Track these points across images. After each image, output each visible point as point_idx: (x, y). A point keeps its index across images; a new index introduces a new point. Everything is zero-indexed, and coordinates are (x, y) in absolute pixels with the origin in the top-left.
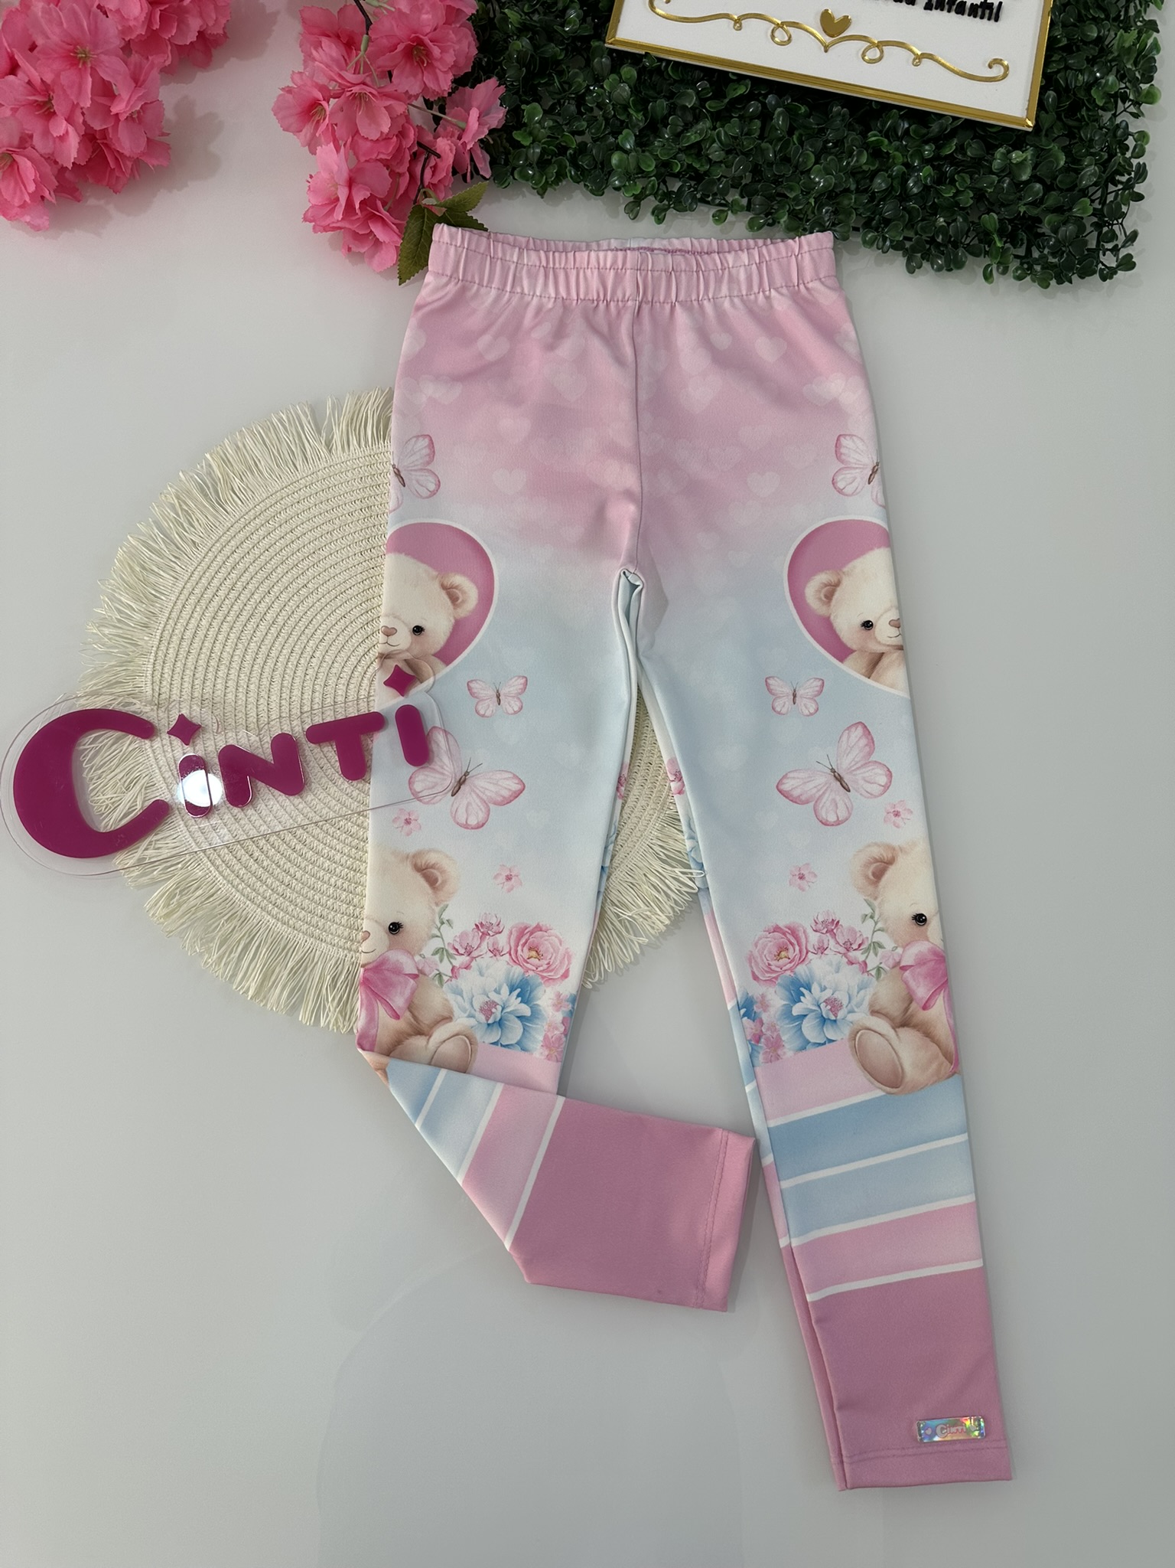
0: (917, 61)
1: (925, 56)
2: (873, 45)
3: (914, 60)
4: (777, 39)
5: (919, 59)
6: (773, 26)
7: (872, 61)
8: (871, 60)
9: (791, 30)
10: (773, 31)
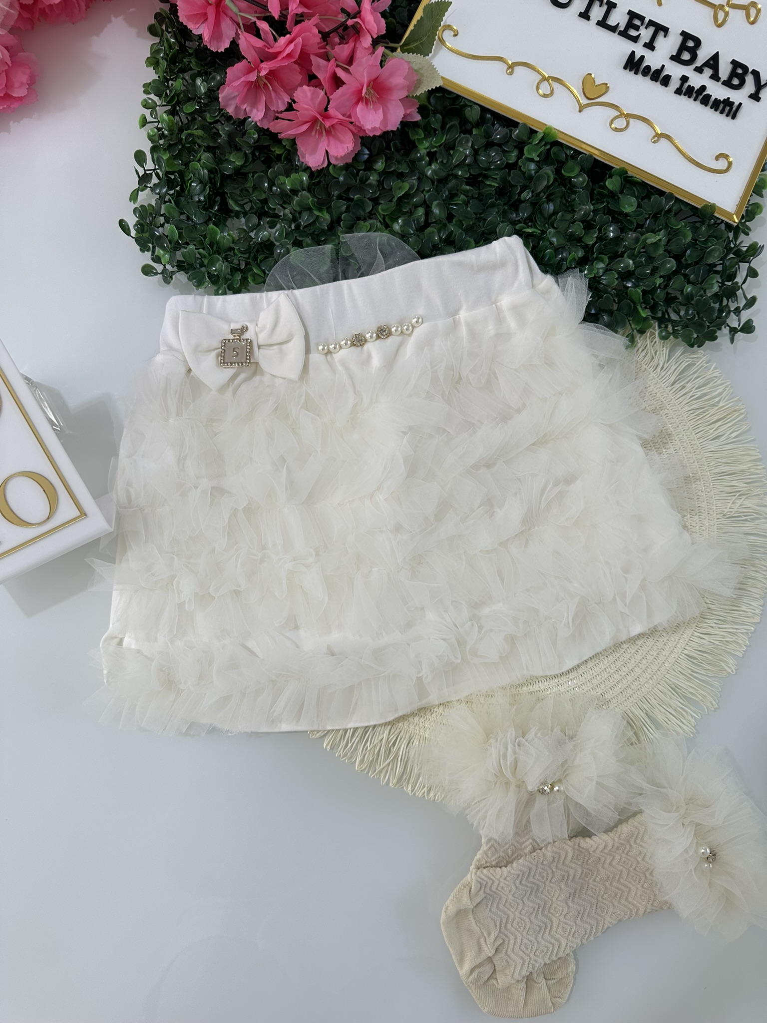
0: (656, 138)
1: (663, 135)
2: (622, 115)
3: (654, 137)
4: (541, 92)
5: (659, 136)
6: (541, 77)
7: (617, 130)
8: (616, 128)
9: (555, 85)
10: (538, 84)
